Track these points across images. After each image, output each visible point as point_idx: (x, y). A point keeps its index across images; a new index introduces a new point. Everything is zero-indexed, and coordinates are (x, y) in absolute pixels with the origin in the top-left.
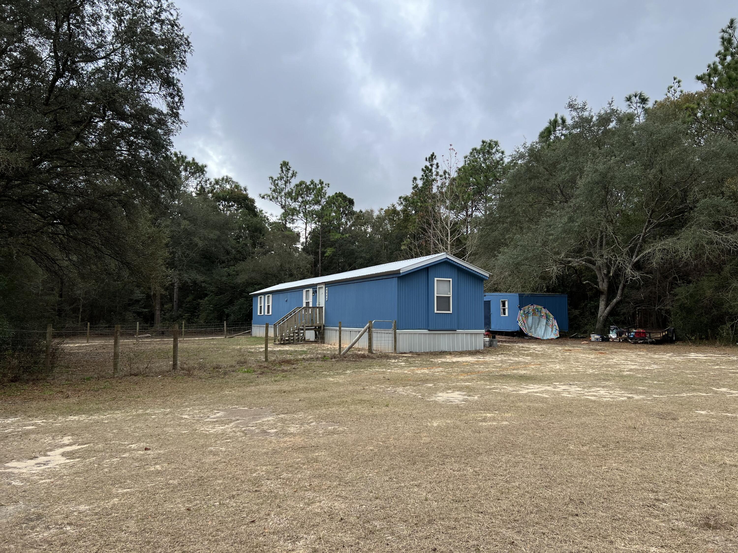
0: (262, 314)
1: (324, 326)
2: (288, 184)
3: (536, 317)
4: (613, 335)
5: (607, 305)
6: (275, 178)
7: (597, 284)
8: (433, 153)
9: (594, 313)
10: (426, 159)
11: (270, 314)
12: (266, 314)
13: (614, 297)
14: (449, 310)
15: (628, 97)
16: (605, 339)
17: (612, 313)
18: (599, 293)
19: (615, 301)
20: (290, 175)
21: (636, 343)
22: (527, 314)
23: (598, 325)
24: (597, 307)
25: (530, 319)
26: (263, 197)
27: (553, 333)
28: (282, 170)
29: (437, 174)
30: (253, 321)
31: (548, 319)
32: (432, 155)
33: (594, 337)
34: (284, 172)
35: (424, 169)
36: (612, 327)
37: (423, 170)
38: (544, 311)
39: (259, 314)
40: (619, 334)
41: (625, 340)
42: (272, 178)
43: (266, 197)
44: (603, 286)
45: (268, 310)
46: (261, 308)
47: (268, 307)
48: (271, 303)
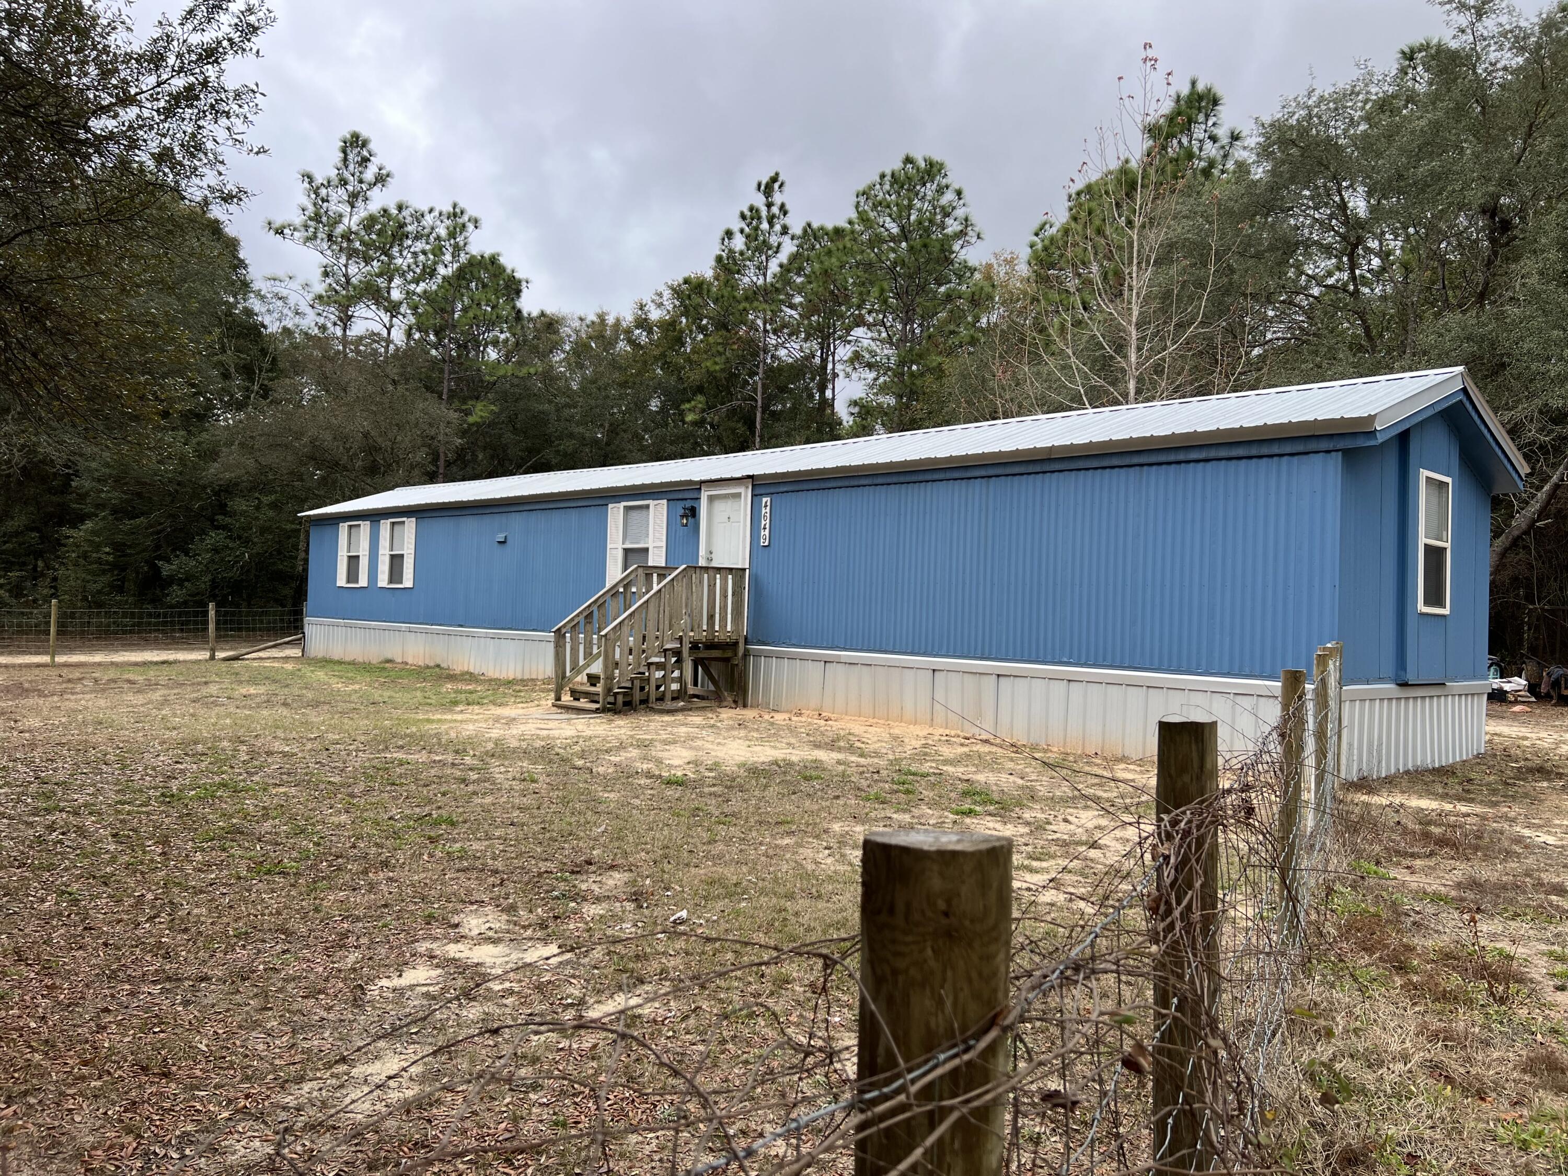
0: (363, 582)
1: (747, 642)
2: (360, 203)
6: (319, 179)
8: (777, 174)
10: (759, 185)
11: (408, 582)
12: (383, 581)
14: (1441, 604)
15: (1407, 50)
20: (369, 175)
26: (280, 232)
28: (345, 160)
29: (785, 230)
30: (310, 604)
32: (774, 179)
34: (351, 167)
35: (748, 213)
37: (743, 217)
39: (341, 581)
42: (310, 178)
43: (286, 231)
45: (396, 572)
46: (353, 561)
47: (396, 561)
48: (408, 550)
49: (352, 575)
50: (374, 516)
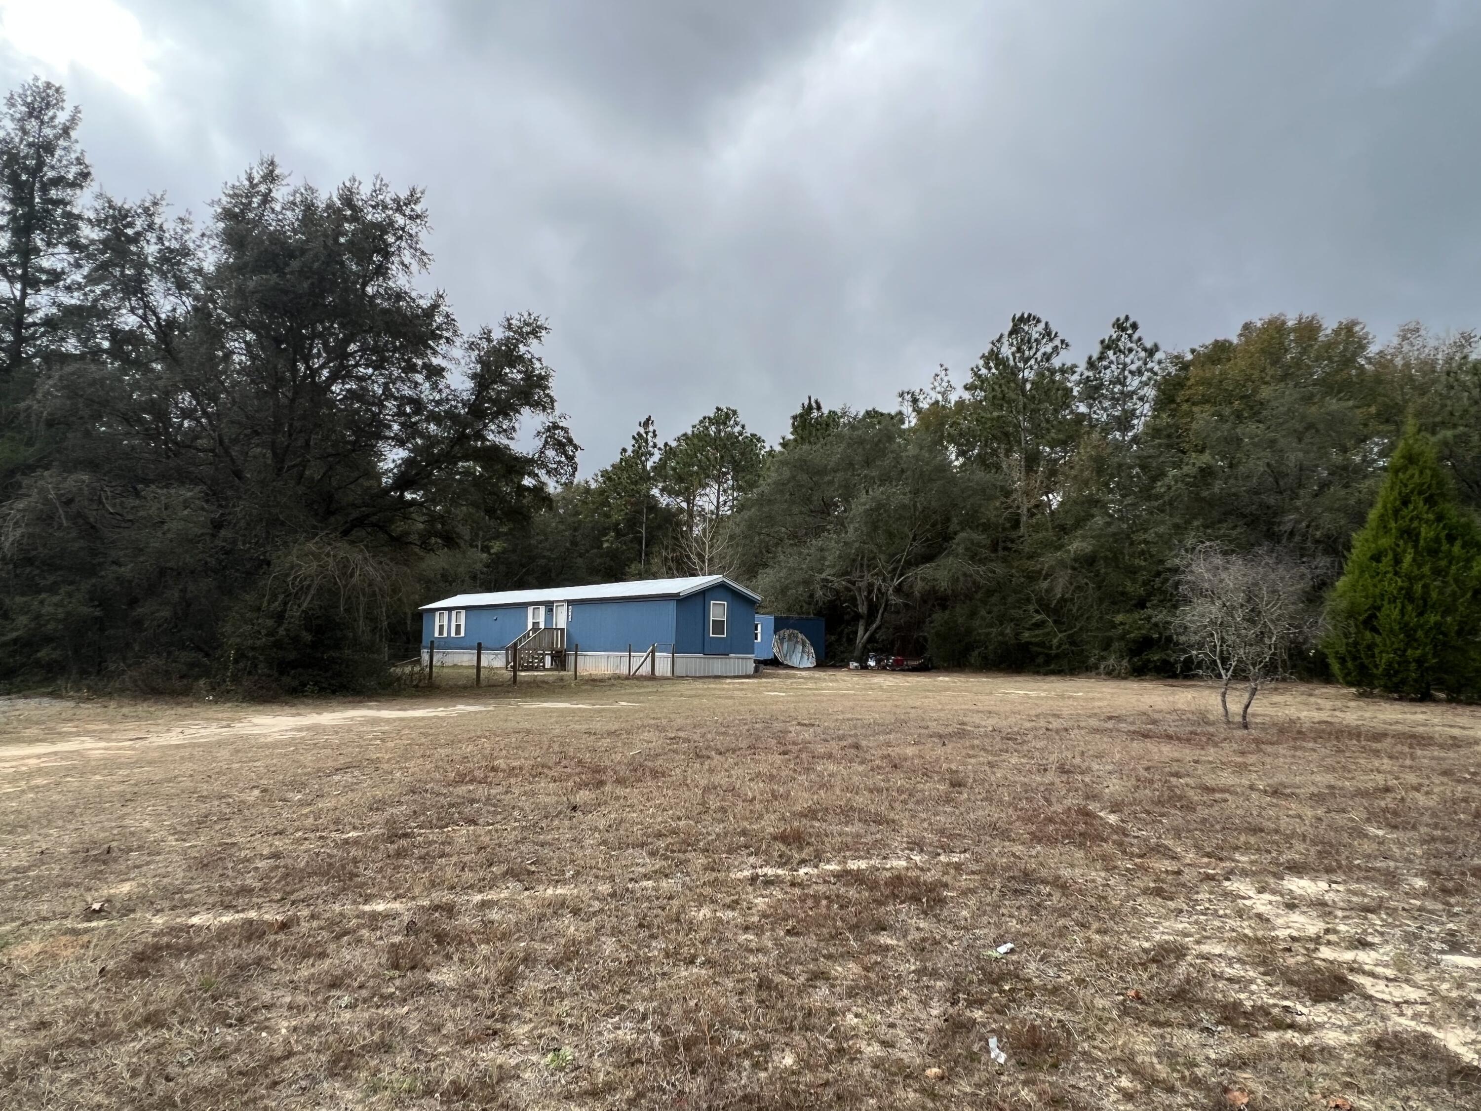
0: (445, 635)
1: (568, 651)
3: (792, 643)
4: (872, 663)
5: (866, 631)
7: (856, 606)
8: (649, 417)
9: (851, 641)
10: (640, 424)
11: (462, 634)
12: (453, 634)
13: (872, 622)
14: (722, 634)
16: (864, 667)
17: (871, 639)
18: (857, 617)
19: (874, 626)
21: (894, 670)
22: (782, 640)
23: (857, 653)
24: (856, 633)
25: (785, 645)
27: (810, 662)
31: (804, 646)
33: (853, 665)
35: (636, 436)
36: (871, 654)
38: (800, 636)
39: (437, 635)
40: (878, 662)
41: (884, 668)
44: (862, 609)
45: (458, 631)
46: (441, 627)
47: (458, 627)
48: (462, 623)
49: (441, 633)
50: (449, 609)
